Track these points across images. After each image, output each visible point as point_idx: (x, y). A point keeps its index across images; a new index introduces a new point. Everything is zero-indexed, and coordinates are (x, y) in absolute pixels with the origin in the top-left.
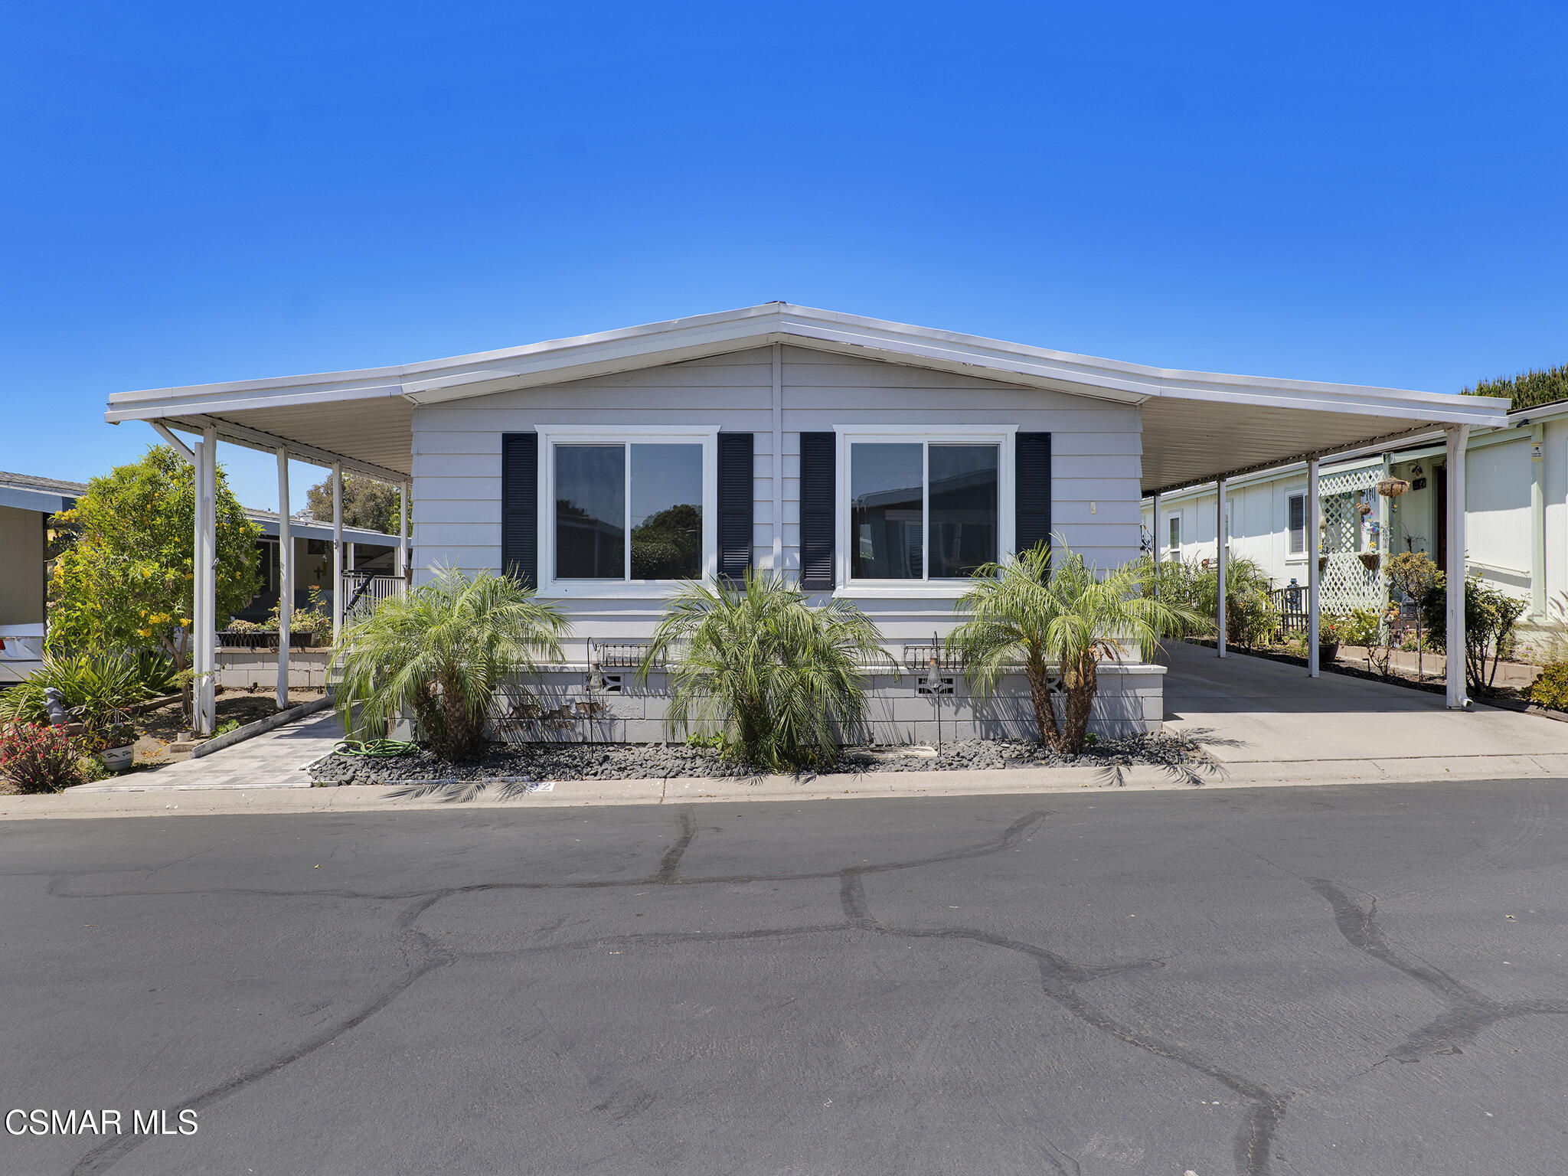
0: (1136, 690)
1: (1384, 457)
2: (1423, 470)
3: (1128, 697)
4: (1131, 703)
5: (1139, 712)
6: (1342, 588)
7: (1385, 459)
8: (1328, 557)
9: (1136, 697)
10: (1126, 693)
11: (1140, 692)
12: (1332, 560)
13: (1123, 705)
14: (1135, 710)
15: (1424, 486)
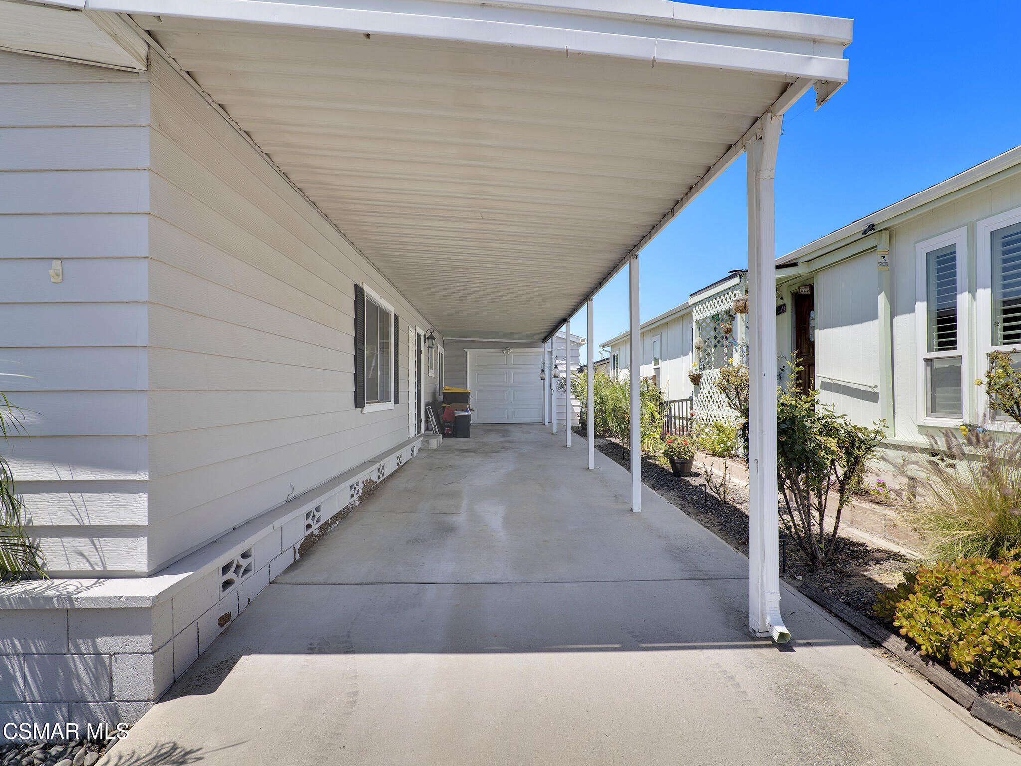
0: (98, 640)
1: (740, 276)
2: (783, 298)
3: (81, 654)
4: (86, 667)
5: (105, 684)
6: (711, 401)
7: (741, 278)
8: (702, 373)
9: (98, 654)
10: (77, 647)
11: (105, 644)
12: (705, 376)
13: (69, 667)
14: (97, 679)
15: (784, 311)
